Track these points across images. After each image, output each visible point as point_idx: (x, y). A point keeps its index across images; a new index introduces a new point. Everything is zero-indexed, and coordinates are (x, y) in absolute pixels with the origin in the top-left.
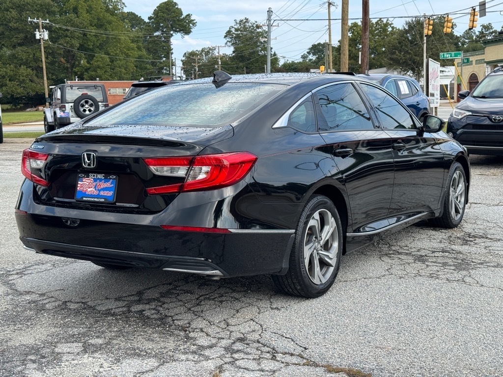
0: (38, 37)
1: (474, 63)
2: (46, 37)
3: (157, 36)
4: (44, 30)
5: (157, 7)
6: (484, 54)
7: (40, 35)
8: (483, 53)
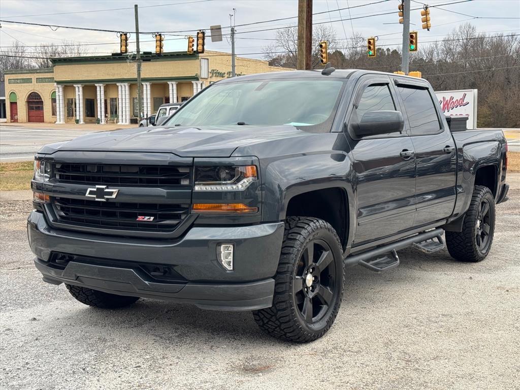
1: (34, 81)
6: (53, 72)
8: (51, 70)
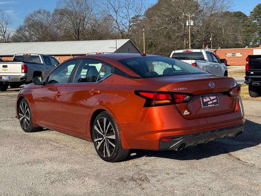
0: (187, 24)
2: (192, 24)
3: (255, 23)
4: (191, 20)
5: (256, 6)
7: (189, 23)
